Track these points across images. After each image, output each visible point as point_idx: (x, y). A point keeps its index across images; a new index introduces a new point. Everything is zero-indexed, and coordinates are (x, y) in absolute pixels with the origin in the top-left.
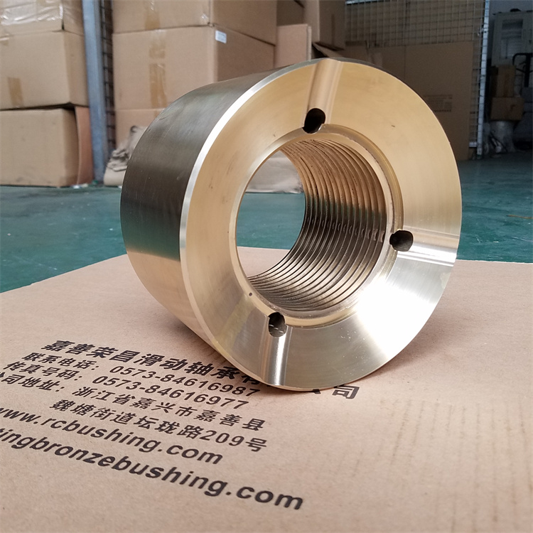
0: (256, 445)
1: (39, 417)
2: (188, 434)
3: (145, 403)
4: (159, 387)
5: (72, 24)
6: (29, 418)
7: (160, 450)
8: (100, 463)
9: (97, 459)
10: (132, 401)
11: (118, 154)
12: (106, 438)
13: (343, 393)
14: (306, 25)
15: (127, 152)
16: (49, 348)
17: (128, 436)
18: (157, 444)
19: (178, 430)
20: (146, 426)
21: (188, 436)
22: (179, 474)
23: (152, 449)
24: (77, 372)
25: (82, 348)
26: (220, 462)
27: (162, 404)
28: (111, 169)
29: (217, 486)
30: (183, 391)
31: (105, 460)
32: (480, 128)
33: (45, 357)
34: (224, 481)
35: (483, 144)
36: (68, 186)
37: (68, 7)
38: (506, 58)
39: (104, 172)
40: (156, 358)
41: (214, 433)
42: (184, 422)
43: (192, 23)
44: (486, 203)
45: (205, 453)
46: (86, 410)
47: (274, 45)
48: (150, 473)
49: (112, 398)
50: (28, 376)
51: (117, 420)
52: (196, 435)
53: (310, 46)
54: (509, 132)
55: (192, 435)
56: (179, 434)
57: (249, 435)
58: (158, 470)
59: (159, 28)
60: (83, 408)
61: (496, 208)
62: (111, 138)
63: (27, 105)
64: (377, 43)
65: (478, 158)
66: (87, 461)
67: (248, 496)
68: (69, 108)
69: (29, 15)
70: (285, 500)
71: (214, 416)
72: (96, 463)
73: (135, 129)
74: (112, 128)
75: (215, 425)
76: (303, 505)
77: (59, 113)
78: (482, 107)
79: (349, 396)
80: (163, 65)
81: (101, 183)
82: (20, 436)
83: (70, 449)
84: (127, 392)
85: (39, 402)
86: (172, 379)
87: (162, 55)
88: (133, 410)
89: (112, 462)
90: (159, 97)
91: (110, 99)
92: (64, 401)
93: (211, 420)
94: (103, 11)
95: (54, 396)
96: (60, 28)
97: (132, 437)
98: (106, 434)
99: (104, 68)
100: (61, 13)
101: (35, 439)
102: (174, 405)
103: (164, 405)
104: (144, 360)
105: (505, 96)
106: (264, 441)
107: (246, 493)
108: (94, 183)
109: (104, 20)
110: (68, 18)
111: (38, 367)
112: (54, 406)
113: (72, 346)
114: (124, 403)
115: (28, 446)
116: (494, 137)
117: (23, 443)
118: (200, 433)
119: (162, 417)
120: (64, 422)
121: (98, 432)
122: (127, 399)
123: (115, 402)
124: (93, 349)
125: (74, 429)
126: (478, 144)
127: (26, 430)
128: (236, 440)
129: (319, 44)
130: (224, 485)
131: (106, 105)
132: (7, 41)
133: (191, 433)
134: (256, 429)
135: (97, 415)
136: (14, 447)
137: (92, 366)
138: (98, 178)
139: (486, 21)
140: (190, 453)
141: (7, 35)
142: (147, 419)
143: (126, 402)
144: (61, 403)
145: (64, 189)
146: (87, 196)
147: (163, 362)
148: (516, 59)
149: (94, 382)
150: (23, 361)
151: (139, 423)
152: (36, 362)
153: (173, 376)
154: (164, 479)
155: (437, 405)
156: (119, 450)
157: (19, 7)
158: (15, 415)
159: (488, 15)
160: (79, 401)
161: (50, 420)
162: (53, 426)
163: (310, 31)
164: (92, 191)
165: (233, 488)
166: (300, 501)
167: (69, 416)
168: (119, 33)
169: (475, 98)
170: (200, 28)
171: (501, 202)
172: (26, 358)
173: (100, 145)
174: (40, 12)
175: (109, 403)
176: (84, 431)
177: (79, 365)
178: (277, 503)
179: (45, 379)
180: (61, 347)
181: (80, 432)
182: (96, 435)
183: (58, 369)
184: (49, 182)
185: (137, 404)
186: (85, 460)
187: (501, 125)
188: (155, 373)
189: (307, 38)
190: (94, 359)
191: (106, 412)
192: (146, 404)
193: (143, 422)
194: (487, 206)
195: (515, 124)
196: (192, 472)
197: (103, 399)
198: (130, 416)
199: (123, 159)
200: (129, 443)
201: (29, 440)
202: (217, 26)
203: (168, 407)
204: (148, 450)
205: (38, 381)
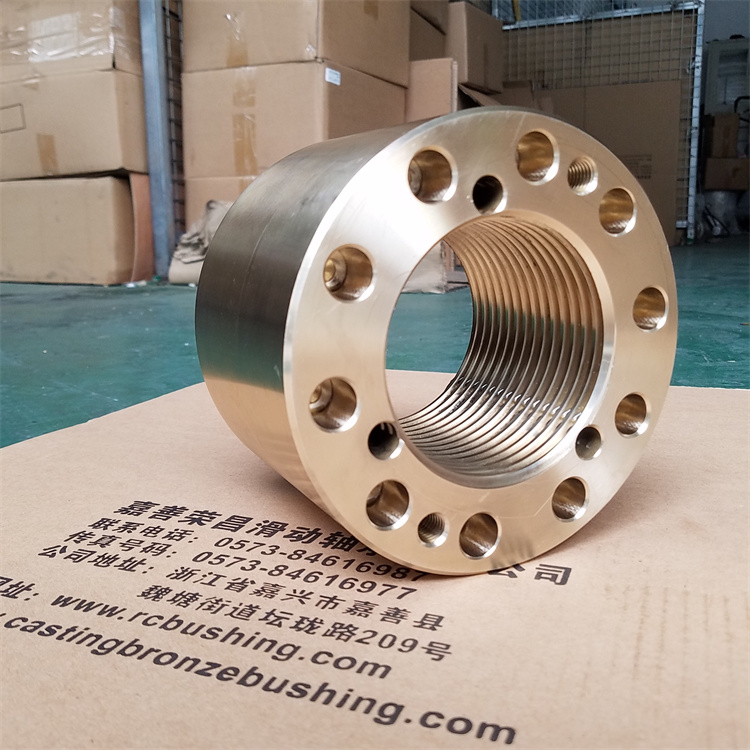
0: (439, 652)
1: (124, 609)
2: (337, 635)
3: (271, 591)
4: (286, 568)
5: (126, 61)
6: (110, 611)
7: (301, 658)
8: (220, 677)
9: (214, 670)
10: (251, 588)
11: (189, 239)
12: (223, 640)
13: (550, 576)
14: (451, 59)
15: (201, 236)
16: (124, 511)
17: (253, 638)
18: (296, 649)
19: (323, 629)
20: (277, 623)
21: (339, 638)
22: (333, 693)
23: (290, 656)
24: (169, 546)
25: (171, 511)
26: (389, 675)
27: (295, 591)
28: (179, 260)
29: (390, 711)
30: (321, 574)
31: (225, 671)
32: (691, 201)
33: (120, 524)
34: (399, 703)
35: (696, 224)
36: (119, 285)
37: (122, 37)
38: (725, 103)
39: (169, 264)
40: (276, 526)
41: (375, 634)
42: (330, 617)
43: (292, 58)
44: (708, 306)
45: (366, 664)
46: (189, 600)
47: (405, 88)
48: (291, 690)
49: (222, 583)
50: (100, 551)
51: (234, 614)
52: (349, 637)
53: (456, 90)
54: (731, 207)
55: (343, 637)
56: (325, 635)
57: (425, 637)
58: (302, 687)
59: (246, 66)
60: (184, 597)
61: (724, 313)
62: (178, 217)
63: (63, 171)
64: (546, 83)
65: (690, 243)
66: (201, 672)
67: (437, 726)
68: (122, 176)
69: (67, 48)
70: (489, 731)
71: (371, 609)
72: (214, 677)
73: (212, 205)
74: (180, 203)
75: (373, 622)
76: (517, 738)
77: (108, 182)
78: (693, 171)
79: (559, 580)
80: (253, 116)
81: (165, 279)
82: (101, 637)
83: (174, 656)
84: (243, 575)
85: (120, 587)
86: (304, 556)
87: (251, 103)
88: (255, 600)
89: (236, 675)
90: (247, 161)
91: (177, 164)
92: (156, 587)
93: (367, 616)
94: (169, 41)
95: (140, 580)
96: (110, 66)
97: (258, 639)
98: (222, 635)
99: (170, 121)
100: (112, 47)
101: (122, 642)
102: (311, 593)
103: (298, 594)
104: (260, 528)
105: (725, 156)
106: (448, 647)
107: (432, 720)
108: (155, 280)
109: (170, 55)
110: (121, 52)
111: (113, 538)
112: (143, 594)
113: (156, 509)
114: (240, 590)
115: (114, 652)
116: (710, 214)
117: (106, 646)
118: (354, 634)
119: (297, 610)
120: (161, 618)
121: (209, 631)
122: (243, 585)
123: (228, 588)
124: (186, 514)
125: (175, 628)
126: (689, 223)
127: (109, 628)
128: (407, 644)
129: (466, 85)
130: (399, 708)
131: (173, 172)
132: (37, 83)
133: (342, 633)
134: (433, 628)
135: (205, 606)
136: (94, 652)
137: (187, 538)
138: (160, 273)
139: (699, 51)
140: (345, 663)
141: (37, 75)
142: (277, 613)
143: (243, 588)
144: (151, 589)
145: (114, 288)
146: (147, 297)
147: (287, 532)
148: (739, 105)
149: (195, 560)
150: (91, 530)
151: (266, 619)
152: (109, 532)
153: (304, 552)
154: (314, 699)
155: (686, 593)
156: (243, 658)
157: (54, 38)
158: (90, 607)
159: (701, 43)
160: (178, 587)
161: (140, 614)
162: (145, 623)
163: (455, 67)
164: (153, 291)
165: (413, 712)
166: (512, 732)
167: (165, 608)
168: (191, 72)
169: (684, 160)
170: (303, 65)
171: (729, 304)
172: (94, 526)
173: (164, 227)
174: (82, 43)
175: (219, 590)
176: (190, 631)
177: (170, 536)
178: (480, 735)
179: (124, 556)
180: (141, 509)
181: (184, 631)
182: (208, 635)
183: (142, 542)
184: (93, 279)
185: (259, 591)
186: (197, 672)
187: (720, 196)
188: (278, 547)
189: (452, 78)
190: (190, 528)
191: (217, 603)
192: (273, 592)
193: (272, 618)
194: (711, 311)
195: (739, 195)
196: (351, 690)
197: (210, 584)
198: (252, 609)
199: (196, 246)
200: (256, 647)
201: (114, 643)
202: (328, 61)
203: (304, 597)
204: (285, 657)
205: (115, 558)
